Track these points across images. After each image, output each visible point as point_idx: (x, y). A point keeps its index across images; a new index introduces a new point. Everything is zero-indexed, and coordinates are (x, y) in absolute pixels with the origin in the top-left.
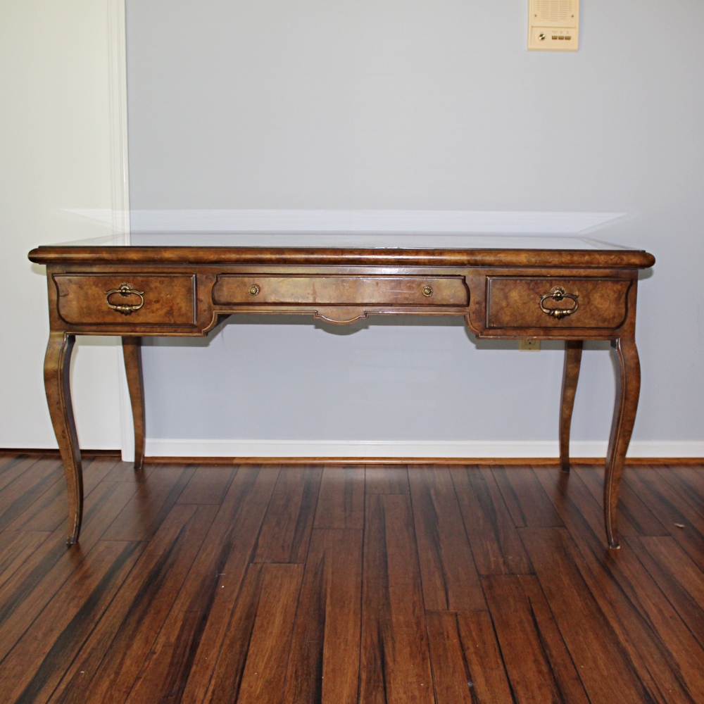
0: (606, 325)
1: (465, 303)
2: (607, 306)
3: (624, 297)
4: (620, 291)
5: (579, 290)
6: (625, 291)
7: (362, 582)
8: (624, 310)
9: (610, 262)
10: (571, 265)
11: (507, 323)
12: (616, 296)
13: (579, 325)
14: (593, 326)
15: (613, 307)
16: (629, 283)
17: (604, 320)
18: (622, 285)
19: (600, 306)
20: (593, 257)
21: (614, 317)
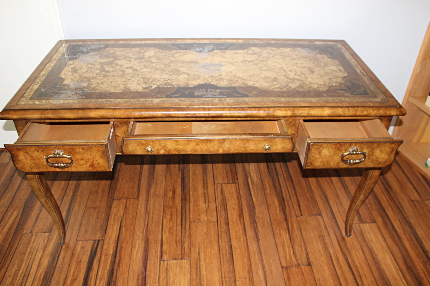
2: (383, 156)
5: (367, 148)
7: (222, 275)
11: (318, 166)
12: (390, 151)
15: (386, 157)
17: (379, 164)
18: (395, 145)
19: (378, 156)
21: (386, 162)
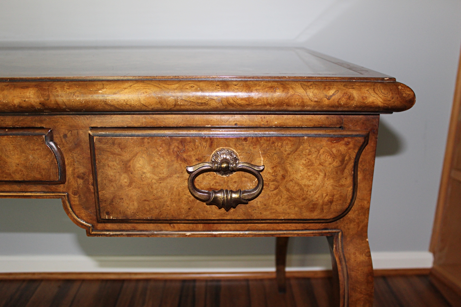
0: (315, 215)
1: (58, 178)
2: (318, 182)
3: (351, 165)
4: (344, 156)
5: (265, 154)
6: (354, 156)
8: (350, 189)
9: (326, 102)
10: (249, 108)
11: (135, 214)
12: (335, 164)
13: (267, 215)
14: (293, 217)
15: (329, 184)
16: (361, 140)
17: (313, 207)
18: (347, 144)
19: (305, 182)
20: (291, 92)
21: (331, 202)
